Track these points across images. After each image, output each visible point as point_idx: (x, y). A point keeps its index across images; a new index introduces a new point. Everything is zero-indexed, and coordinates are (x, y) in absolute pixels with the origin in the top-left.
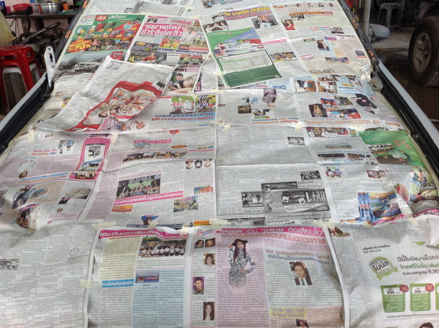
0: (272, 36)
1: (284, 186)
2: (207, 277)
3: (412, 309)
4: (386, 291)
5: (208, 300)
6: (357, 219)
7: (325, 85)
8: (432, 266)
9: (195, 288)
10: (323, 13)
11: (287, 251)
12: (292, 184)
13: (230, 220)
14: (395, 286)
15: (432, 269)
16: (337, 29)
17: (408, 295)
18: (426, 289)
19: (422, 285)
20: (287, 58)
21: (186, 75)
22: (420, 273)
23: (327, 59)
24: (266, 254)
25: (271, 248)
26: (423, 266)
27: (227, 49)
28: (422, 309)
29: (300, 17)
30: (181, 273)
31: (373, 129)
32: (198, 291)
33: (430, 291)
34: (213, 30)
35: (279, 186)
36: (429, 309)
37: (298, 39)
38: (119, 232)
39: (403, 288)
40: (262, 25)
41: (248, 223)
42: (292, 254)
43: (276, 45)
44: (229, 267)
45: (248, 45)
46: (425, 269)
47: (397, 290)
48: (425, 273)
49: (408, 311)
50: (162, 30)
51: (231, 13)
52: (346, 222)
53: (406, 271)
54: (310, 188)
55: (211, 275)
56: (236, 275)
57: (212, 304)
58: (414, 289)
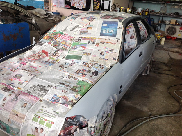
0: (90, 47)
1: (42, 86)
2: (7, 98)
3: (39, 123)
4: (35, 116)
5: (4, 103)
6: (50, 100)
7: (90, 65)
8: (50, 116)
9: (4, 99)
10: (112, 43)
11: (27, 100)
12: (44, 87)
13: (24, 90)
14: (38, 116)
15: (49, 116)
16: (113, 49)
17: (39, 119)
18: (45, 120)
19: (44, 119)
20: (88, 55)
21: (59, 52)
22: (46, 116)
23: (100, 58)
24: (22, 99)
25: (24, 98)
26: (48, 115)
27: (76, 48)
28: (41, 124)
29: (103, 43)
30: (4, 95)
31: (84, 81)
32: (4, 100)
33: (45, 121)
34: (76, 41)
35: (41, 86)
36: (43, 125)
37: (97, 50)
38: (4, 84)
39: (39, 117)
40: (90, 43)
41: (27, 92)
42: (27, 101)
43: (89, 50)
44: (12, 98)
45: (81, 48)
46: (48, 116)
47: (37, 117)
48: (47, 116)
49: (38, 123)
50: (65, 38)
51: (85, 37)
52: (46, 100)
53: (44, 114)
54: (47, 89)
55: (8, 98)
56: (12, 100)
57: (4, 104)
58: (42, 118)
